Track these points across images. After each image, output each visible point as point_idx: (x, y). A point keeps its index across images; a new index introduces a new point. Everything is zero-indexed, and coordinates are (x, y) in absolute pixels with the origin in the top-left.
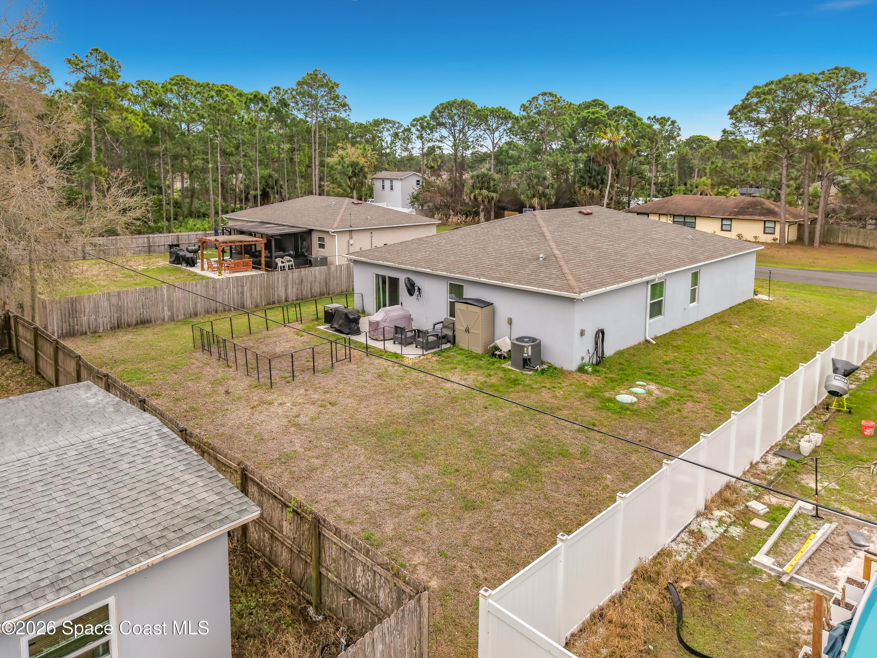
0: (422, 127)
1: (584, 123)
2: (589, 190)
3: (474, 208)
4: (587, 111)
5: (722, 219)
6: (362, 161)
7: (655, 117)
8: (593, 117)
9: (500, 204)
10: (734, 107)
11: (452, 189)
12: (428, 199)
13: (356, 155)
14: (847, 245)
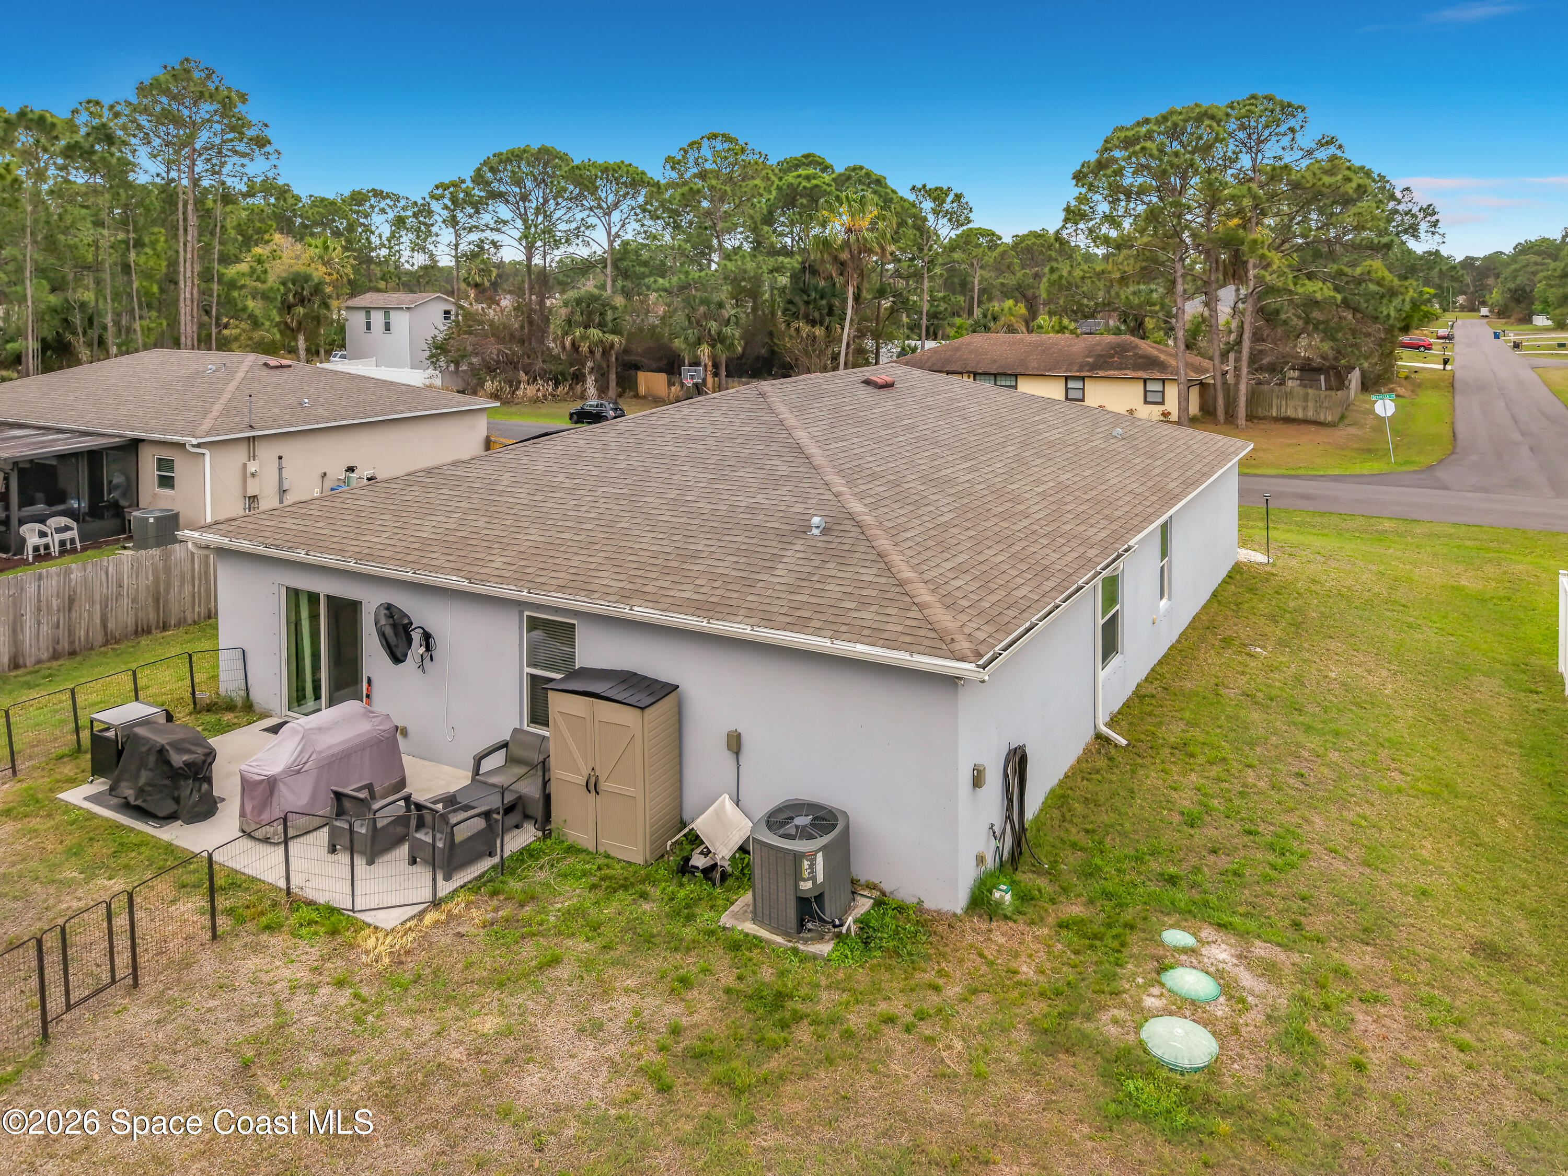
0: (454, 200)
1: (789, 198)
2: (806, 329)
3: (572, 365)
4: (795, 174)
5: (1067, 378)
6: (318, 272)
7: (924, 186)
8: (808, 185)
9: (628, 358)
10: (1083, 166)
11: (522, 327)
12: (470, 348)
13: (305, 257)
14: (1288, 420)
